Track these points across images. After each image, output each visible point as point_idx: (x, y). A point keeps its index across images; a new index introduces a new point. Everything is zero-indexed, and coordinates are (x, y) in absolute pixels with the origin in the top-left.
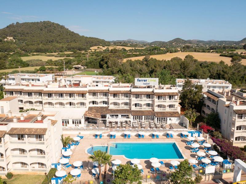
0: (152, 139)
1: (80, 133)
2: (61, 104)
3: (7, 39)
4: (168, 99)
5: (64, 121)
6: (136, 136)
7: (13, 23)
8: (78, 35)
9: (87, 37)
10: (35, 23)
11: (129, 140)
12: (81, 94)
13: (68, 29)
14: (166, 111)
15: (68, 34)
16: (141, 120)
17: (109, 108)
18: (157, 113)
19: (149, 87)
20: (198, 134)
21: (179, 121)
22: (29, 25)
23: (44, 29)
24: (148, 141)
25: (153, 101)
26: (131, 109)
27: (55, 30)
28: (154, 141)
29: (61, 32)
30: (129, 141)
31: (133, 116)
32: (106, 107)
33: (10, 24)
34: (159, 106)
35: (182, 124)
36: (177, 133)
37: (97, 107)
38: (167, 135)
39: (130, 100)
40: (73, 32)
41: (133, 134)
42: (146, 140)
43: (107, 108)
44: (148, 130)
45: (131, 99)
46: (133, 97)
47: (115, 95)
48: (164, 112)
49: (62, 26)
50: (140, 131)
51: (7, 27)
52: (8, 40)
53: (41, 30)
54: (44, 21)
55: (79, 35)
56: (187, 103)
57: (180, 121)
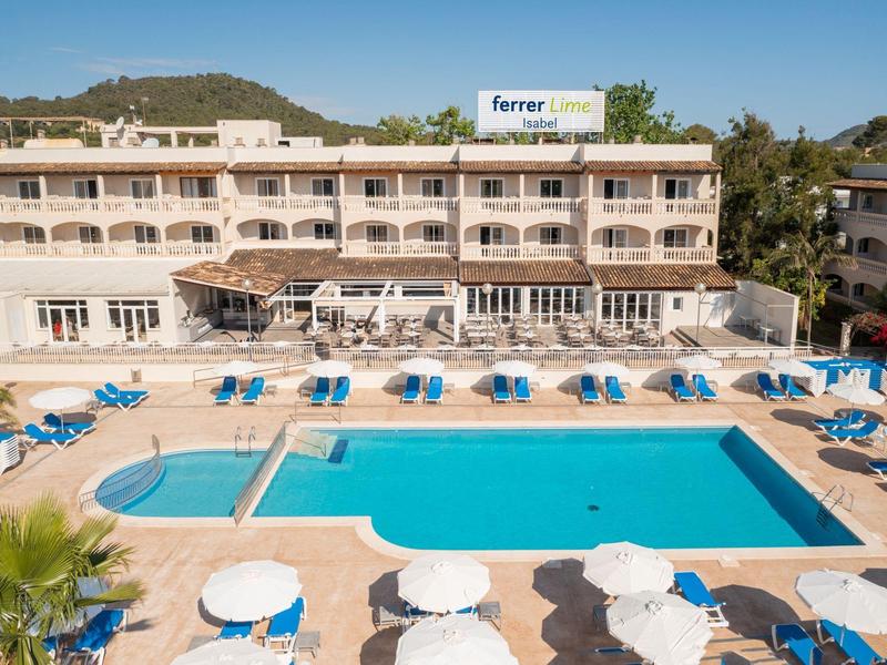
0: (583, 410)
1: (136, 377)
2: (91, 234)
3: (87, 127)
4: (658, 201)
5: (63, 308)
6: (480, 389)
7: (108, 81)
8: (319, 117)
9: (348, 125)
10: (179, 78)
11: (434, 410)
12: (195, 182)
13: (285, 99)
14: (651, 262)
15: (287, 114)
16: (511, 314)
17: (341, 255)
18: (603, 272)
19: (551, 139)
20: (868, 372)
21: (728, 313)
22: (162, 85)
23: (208, 99)
24: (558, 417)
25: (579, 211)
26: (456, 259)
27: (243, 100)
28: (598, 418)
29: (265, 107)
30: (430, 419)
31: (464, 290)
32: (325, 250)
33: (100, 81)
34: (610, 236)
35: (746, 329)
36: (736, 374)
37: (281, 252)
38: (675, 385)
39: (454, 209)
40: (302, 108)
41: (463, 379)
42: (541, 410)
43: (329, 258)
44: (555, 356)
45: (458, 203)
46: (466, 194)
47: (374, 183)
48: (641, 268)
49: (267, 89)
50: (506, 358)
51: (91, 90)
52: (90, 130)
53: (201, 101)
54: (209, 75)
55: (321, 118)
56: (749, 237)
57: (734, 313)
